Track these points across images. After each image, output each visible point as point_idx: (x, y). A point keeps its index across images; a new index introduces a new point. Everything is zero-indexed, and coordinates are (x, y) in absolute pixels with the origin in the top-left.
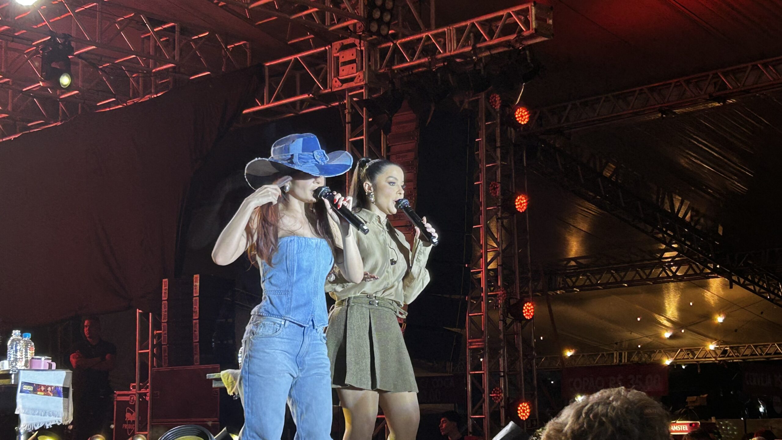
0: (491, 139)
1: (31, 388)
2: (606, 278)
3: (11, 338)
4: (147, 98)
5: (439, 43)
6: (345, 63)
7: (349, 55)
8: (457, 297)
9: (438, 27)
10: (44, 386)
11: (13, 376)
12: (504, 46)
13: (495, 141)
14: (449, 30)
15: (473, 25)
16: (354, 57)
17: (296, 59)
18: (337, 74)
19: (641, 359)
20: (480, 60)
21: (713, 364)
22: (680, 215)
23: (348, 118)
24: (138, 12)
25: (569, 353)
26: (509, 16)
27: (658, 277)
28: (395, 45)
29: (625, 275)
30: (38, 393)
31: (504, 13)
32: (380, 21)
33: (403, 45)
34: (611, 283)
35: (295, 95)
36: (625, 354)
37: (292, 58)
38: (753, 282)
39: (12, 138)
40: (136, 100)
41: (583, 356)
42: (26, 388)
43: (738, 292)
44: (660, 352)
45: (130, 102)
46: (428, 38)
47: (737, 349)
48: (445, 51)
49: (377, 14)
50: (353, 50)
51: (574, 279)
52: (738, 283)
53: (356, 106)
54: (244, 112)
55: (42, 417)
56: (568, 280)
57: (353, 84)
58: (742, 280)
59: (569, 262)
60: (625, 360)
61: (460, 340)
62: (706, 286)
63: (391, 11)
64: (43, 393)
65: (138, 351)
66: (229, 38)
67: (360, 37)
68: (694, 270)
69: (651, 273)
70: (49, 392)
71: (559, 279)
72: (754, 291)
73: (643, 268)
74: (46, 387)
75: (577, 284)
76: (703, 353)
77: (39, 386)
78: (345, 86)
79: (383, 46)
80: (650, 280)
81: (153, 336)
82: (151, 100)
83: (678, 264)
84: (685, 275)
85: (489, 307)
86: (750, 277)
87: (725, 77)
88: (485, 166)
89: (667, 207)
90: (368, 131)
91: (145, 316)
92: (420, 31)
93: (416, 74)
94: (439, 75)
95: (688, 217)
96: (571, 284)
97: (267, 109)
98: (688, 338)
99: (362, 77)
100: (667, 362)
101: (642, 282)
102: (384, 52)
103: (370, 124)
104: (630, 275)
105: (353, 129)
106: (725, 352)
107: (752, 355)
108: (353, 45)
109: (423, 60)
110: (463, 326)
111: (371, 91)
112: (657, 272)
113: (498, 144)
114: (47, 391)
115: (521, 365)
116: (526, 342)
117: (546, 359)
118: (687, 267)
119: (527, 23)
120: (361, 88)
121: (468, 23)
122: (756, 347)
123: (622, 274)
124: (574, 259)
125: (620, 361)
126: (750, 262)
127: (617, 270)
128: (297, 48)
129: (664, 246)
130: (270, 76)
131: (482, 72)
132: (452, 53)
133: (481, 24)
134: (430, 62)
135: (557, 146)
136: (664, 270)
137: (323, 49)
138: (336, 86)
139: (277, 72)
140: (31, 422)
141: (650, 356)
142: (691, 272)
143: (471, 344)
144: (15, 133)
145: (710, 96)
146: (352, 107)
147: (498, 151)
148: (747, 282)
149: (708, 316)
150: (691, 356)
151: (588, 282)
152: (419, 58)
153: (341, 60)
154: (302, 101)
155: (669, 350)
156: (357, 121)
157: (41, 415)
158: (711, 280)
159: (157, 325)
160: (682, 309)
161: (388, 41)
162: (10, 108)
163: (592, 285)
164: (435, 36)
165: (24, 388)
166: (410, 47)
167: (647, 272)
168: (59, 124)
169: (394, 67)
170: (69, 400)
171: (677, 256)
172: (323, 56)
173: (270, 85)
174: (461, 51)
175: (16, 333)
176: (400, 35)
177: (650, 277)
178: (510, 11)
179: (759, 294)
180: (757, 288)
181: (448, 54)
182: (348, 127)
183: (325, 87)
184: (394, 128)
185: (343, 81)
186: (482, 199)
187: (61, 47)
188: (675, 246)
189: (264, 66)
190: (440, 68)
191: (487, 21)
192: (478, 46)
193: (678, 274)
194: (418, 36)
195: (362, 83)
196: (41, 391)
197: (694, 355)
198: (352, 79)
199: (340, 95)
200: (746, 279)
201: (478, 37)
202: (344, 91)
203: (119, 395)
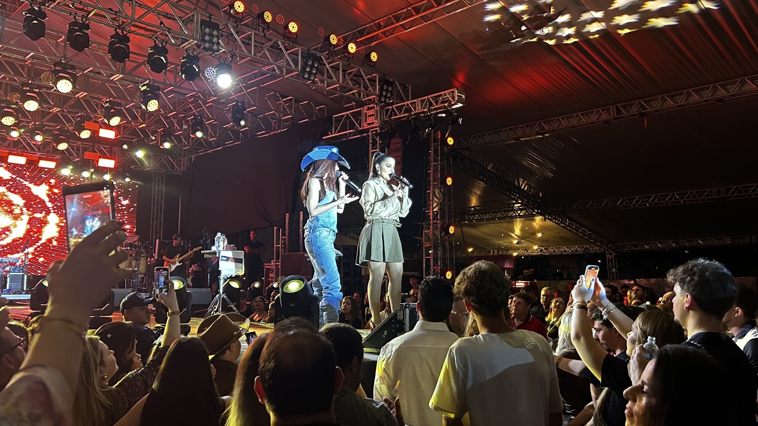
0: (436, 152)
1: (225, 259)
2: (487, 216)
3: (217, 236)
4: (279, 131)
5: (413, 107)
6: (369, 116)
7: (371, 112)
8: (420, 223)
9: (412, 99)
10: (231, 258)
11: (217, 253)
12: (443, 109)
13: (438, 152)
14: (417, 101)
15: (428, 99)
16: (374, 113)
17: (347, 114)
18: (366, 121)
19: (503, 253)
20: (431, 114)
21: (536, 256)
22: (522, 188)
23: (371, 141)
24: (276, 92)
25: (470, 250)
26: (445, 94)
27: (512, 216)
28: (392, 107)
29: (496, 215)
31: (442, 93)
32: (386, 97)
33: (396, 107)
34: (490, 218)
35: (346, 130)
36: (496, 251)
37: (345, 113)
38: (555, 219)
39: (219, 149)
40: (274, 132)
41: (477, 251)
42: (223, 258)
43: (548, 222)
44: (512, 250)
45: (272, 133)
46: (408, 105)
47: (547, 249)
48: (415, 110)
49: (384, 94)
50: (373, 110)
51: (473, 216)
52: (548, 219)
53: (374, 136)
54: (323, 138)
56: (470, 217)
57: (373, 126)
58: (550, 218)
59: (471, 208)
60: (496, 254)
61: (420, 242)
62: (533, 220)
63: (391, 92)
65: (275, 246)
66: (317, 104)
67: (376, 104)
68: (528, 212)
69: (508, 214)
71: (467, 217)
72: (555, 223)
73: (505, 211)
75: (474, 219)
76: (532, 250)
77: (229, 258)
78: (369, 126)
79: (387, 108)
80: (508, 217)
81: (282, 239)
82: (281, 132)
83: (521, 210)
84: (524, 215)
85: (434, 229)
86: (554, 216)
87: (544, 124)
88: (432, 164)
89: (516, 183)
90: (379, 147)
91: (278, 230)
92: (404, 101)
93: (402, 121)
94: (412, 121)
95: (526, 189)
96: (472, 219)
97: (334, 137)
98: (525, 244)
99: (377, 122)
100: (515, 254)
101: (504, 218)
102: (387, 111)
103: (380, 144)
104: (499, 215)
105: (373, 146)
106: (541, 250)
107: (554, 252)
108: (373, 108)
109: (405, 115)
110: (422, 237)
111: (381, 129)
112: (511, 213)
113: (439, 154)
115: (448, 255)
116: (451, 245)
117: (460, 253)
118: (525, 211)
119: (453, 98)
120: (377, 127)
121: (426, 97)
122: (556, 248)
123: (495, 214)
124: (473, 207)
125: (494, 254)
126: (554, 209)
127: (493, 213)
128: (348, 109)
129: (514, 202)
130: (335, 122)
131: (432, 120)
132: (419, 111)
133: (432, 98)
134: (408, 116)
135: (466, 155)
136: (514, 212)
137: (359, 109)
138: (365, 126)
139: (338, 120)
140: (226, 274)
141: (507, 252)
142: (527, 213)
143: (425, 244)
144: (220, 147)
145: (537, 132)
146: (372, 136)
147: (439, 157)
148: (552, 218)
149: (534, 234)
150: (526, 252)
151: (479, 218)
152: (403, 114)
153: (368, 114)
154: (350, 133)
155: (516, 249)
156: (374, 143)
157: (230, 271)
158: (536, 217)
159: (284, 235)
160: (522, 230)
161: (389, 106)
162: (217, 135)
163: (481, 219)
164: (411, 103)
166: (399, 109)
167: (507, 213)
168: (240, 143)
169: (392, 118)
171: (520, 206)
172: (359, 113)
173: (335, 126)
174: (423, 110)
175: (219, 234)
176: (395, 103)
177: (508, 216)
178: (445, 92)
179: (558, 224)
180: (557, 221)
181: (416, 112)
182: (370, 145)
183: (360, 127)
184: (392, 146)
185: (369, 124)
186: (431, 179)
187: (240, 107)
188: (520, 201)
189: (332, 117)
190: (413, 118)
191: (435, 97)
192: (431, 108)
193: (521, 214)
194: (403, 104)
195: (377, 125)
196: (230, 260)
197: (527, 251)
198: (373, 123)
199: (367, 131)
200: (552, 217)
201: (431, 104)
202: (369, 128)
203: (267, 265)
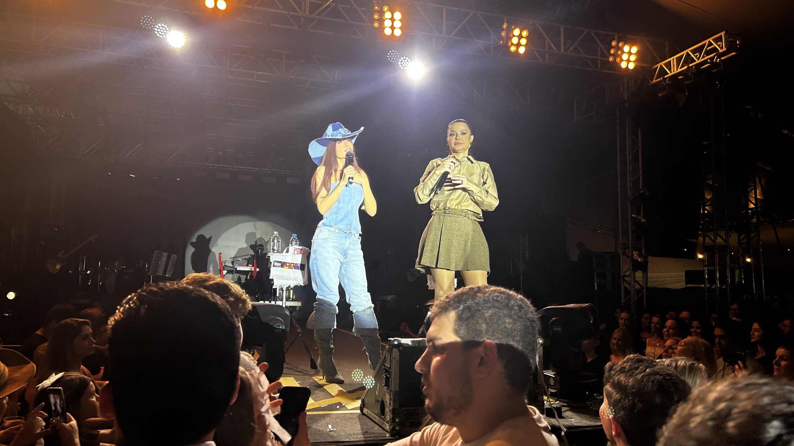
1: (280, 264)
5: (667, 68)
9: (666, 58)
10: (289, 263)
14: (673, 60)
15: (688, 53)
26: (710, 44)
30: (285, 267)
31: (707, 41)
42: (276, 264)
46: (662, 66)
48: (671, 72)
55: (288, 281)
64: (288, 267)
70: (292, 267)
74: (290, 264)
77: (285, 263)
92: (658, 63)
109: (659, 79)
114: (291, 266)
121: (684, 52)
132: (676, 72)
133: (691, 51)
134: (662, 80)
140: (282, 284)
157: (288, 280)
165: (275, 264)
170: (305, 272)
174: (681, 70)
178: (710, 40)
181: (673, 73)
190: (668, 82)
191: (696, 49)
192: (691, 65)
196: (287, 266)
201: (691, 60)
